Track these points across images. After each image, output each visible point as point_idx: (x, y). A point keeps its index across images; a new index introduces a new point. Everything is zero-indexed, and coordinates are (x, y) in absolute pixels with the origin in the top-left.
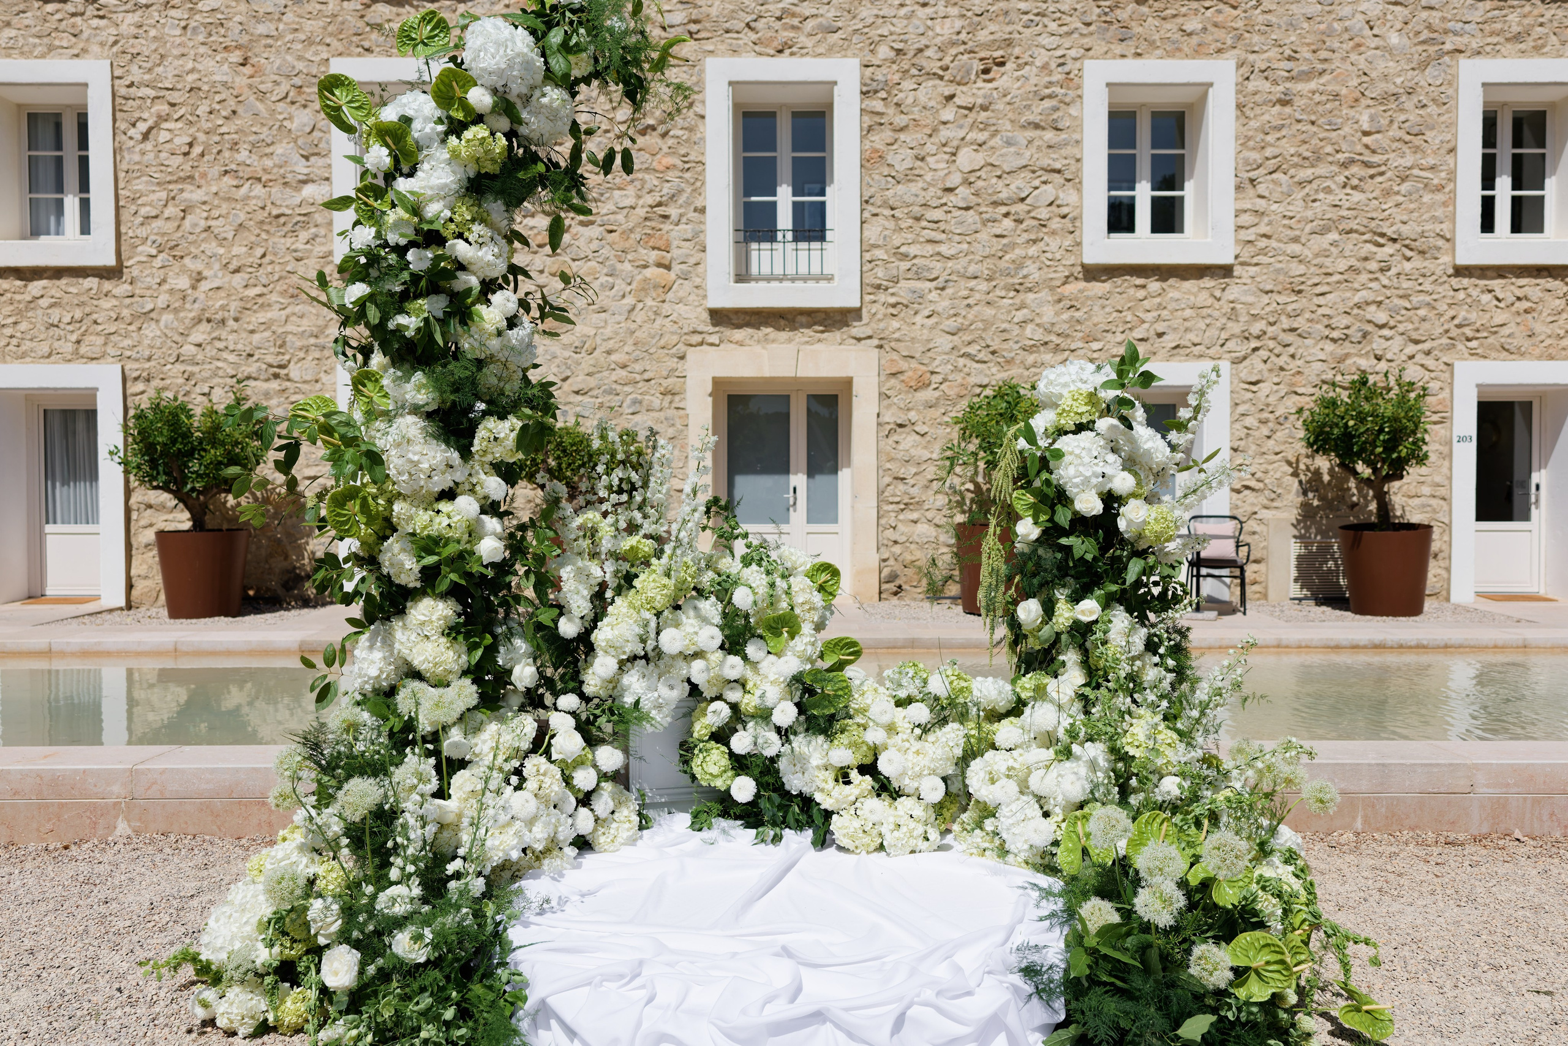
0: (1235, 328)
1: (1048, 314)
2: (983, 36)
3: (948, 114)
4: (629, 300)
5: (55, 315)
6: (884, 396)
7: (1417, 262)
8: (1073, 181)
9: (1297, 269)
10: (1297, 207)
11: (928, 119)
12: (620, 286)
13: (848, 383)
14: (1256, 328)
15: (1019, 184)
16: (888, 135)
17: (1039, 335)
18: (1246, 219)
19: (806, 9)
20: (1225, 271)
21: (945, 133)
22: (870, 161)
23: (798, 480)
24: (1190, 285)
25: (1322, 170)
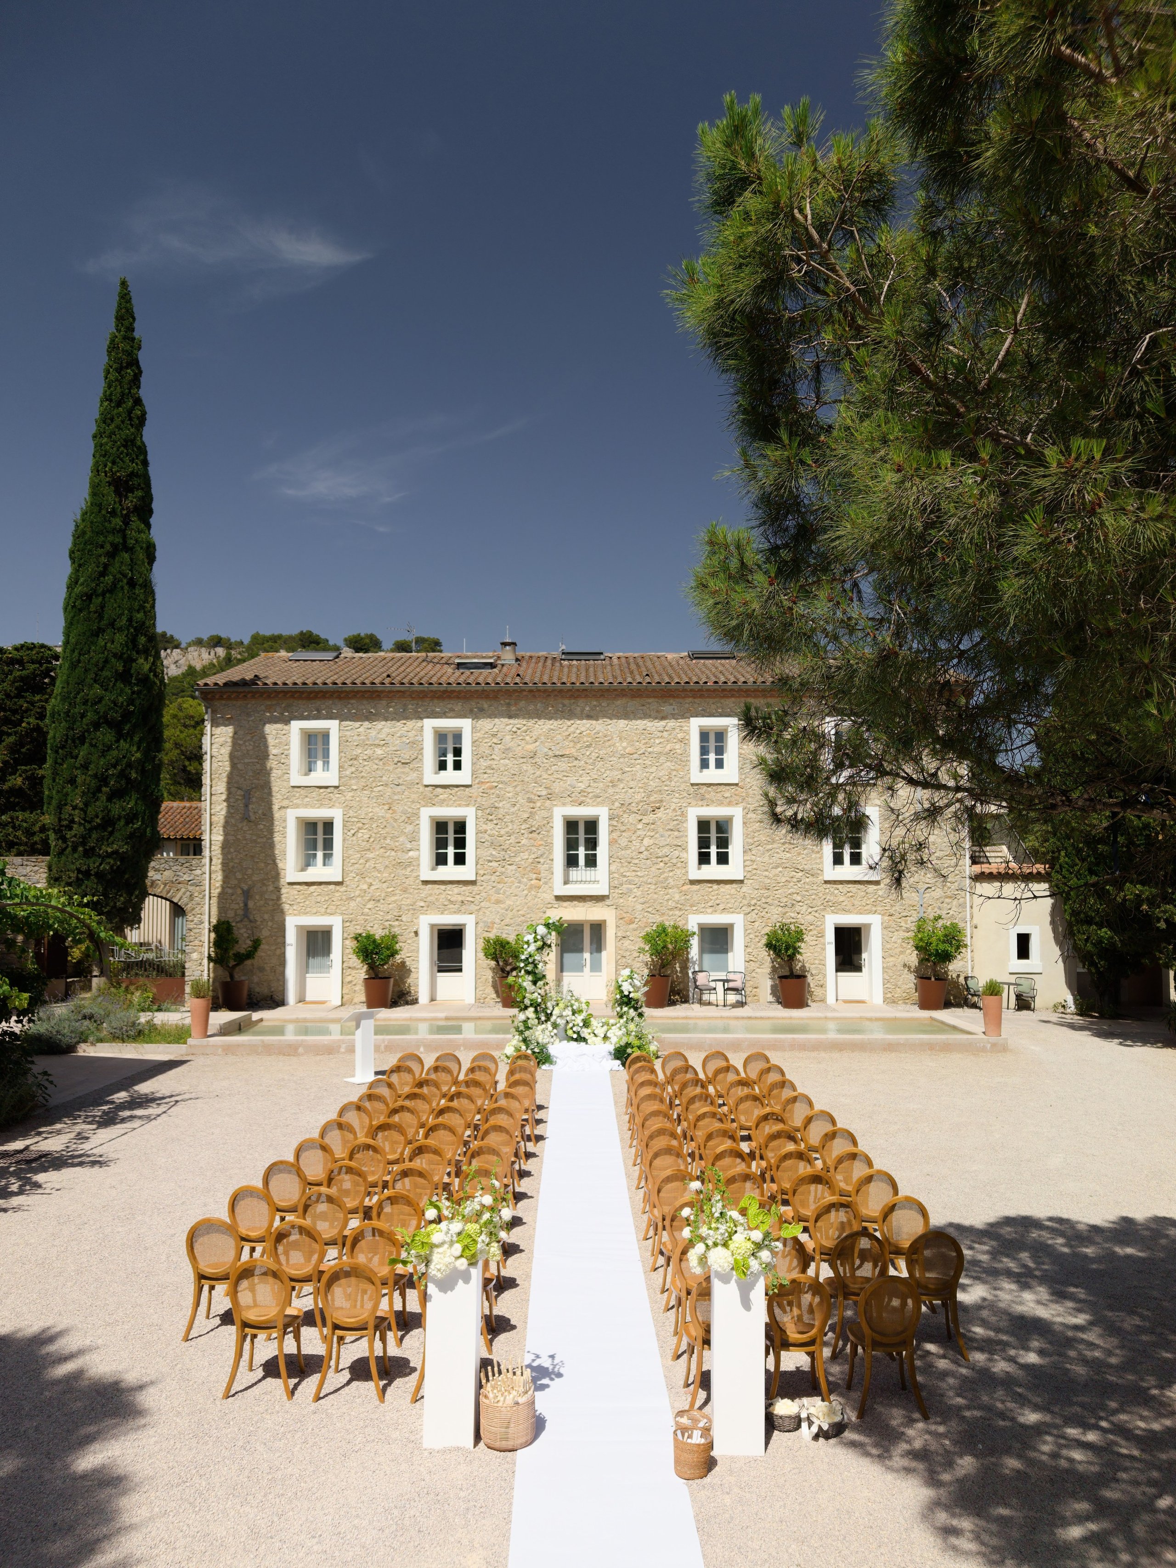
0: (745, 902)
1: (677, 897)
2: (652, 799)
3: (640, 826)
4: (526, 892)
5: (319, 899)
6: (617, 927)
7: (811, 879)
8: (685, 849)
9: (767, 881)
10: (766, 859)
11: (632, 827)
12: (522, 886)
13: (605, 921)
14: (753, 902)
15: (666, 850)
16: (618, 833)
17: (674, 905)
18: (748, 863)
19: (589, 790)
20: (741, 882)
21: (639, 833)
22: (612, 842)
23: (587, 955)
24: (728, 886)
25: (775, 846)
